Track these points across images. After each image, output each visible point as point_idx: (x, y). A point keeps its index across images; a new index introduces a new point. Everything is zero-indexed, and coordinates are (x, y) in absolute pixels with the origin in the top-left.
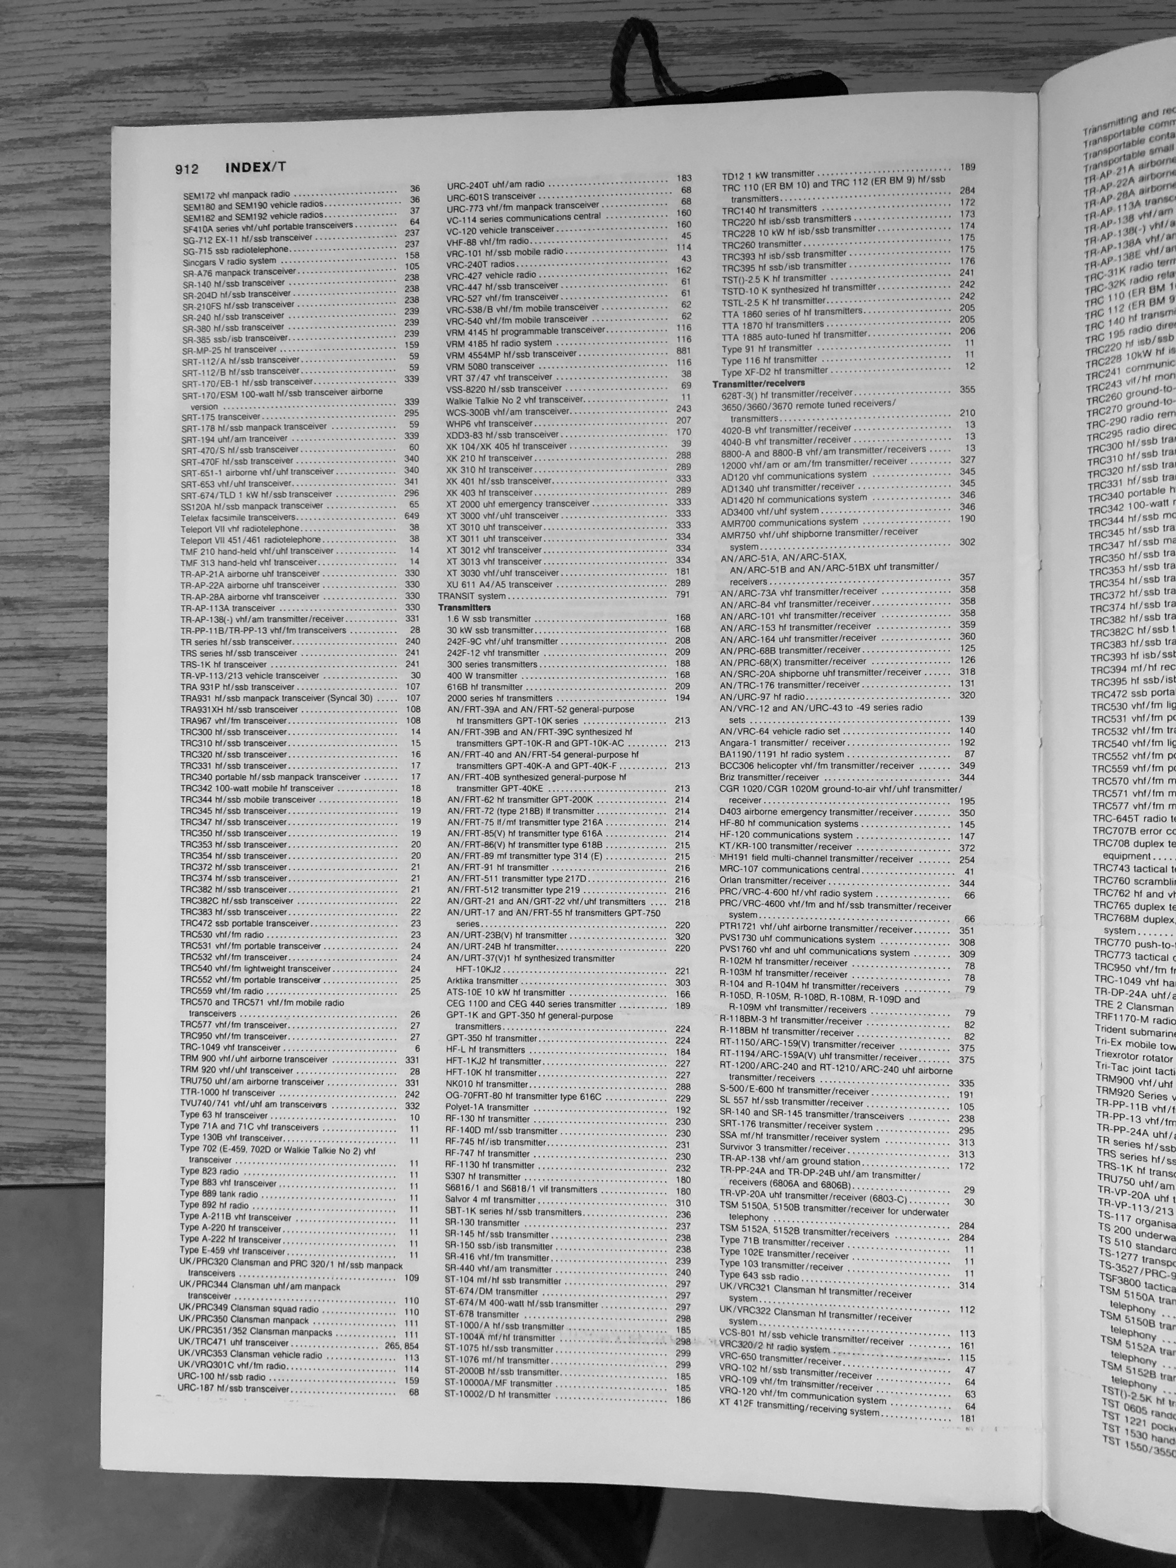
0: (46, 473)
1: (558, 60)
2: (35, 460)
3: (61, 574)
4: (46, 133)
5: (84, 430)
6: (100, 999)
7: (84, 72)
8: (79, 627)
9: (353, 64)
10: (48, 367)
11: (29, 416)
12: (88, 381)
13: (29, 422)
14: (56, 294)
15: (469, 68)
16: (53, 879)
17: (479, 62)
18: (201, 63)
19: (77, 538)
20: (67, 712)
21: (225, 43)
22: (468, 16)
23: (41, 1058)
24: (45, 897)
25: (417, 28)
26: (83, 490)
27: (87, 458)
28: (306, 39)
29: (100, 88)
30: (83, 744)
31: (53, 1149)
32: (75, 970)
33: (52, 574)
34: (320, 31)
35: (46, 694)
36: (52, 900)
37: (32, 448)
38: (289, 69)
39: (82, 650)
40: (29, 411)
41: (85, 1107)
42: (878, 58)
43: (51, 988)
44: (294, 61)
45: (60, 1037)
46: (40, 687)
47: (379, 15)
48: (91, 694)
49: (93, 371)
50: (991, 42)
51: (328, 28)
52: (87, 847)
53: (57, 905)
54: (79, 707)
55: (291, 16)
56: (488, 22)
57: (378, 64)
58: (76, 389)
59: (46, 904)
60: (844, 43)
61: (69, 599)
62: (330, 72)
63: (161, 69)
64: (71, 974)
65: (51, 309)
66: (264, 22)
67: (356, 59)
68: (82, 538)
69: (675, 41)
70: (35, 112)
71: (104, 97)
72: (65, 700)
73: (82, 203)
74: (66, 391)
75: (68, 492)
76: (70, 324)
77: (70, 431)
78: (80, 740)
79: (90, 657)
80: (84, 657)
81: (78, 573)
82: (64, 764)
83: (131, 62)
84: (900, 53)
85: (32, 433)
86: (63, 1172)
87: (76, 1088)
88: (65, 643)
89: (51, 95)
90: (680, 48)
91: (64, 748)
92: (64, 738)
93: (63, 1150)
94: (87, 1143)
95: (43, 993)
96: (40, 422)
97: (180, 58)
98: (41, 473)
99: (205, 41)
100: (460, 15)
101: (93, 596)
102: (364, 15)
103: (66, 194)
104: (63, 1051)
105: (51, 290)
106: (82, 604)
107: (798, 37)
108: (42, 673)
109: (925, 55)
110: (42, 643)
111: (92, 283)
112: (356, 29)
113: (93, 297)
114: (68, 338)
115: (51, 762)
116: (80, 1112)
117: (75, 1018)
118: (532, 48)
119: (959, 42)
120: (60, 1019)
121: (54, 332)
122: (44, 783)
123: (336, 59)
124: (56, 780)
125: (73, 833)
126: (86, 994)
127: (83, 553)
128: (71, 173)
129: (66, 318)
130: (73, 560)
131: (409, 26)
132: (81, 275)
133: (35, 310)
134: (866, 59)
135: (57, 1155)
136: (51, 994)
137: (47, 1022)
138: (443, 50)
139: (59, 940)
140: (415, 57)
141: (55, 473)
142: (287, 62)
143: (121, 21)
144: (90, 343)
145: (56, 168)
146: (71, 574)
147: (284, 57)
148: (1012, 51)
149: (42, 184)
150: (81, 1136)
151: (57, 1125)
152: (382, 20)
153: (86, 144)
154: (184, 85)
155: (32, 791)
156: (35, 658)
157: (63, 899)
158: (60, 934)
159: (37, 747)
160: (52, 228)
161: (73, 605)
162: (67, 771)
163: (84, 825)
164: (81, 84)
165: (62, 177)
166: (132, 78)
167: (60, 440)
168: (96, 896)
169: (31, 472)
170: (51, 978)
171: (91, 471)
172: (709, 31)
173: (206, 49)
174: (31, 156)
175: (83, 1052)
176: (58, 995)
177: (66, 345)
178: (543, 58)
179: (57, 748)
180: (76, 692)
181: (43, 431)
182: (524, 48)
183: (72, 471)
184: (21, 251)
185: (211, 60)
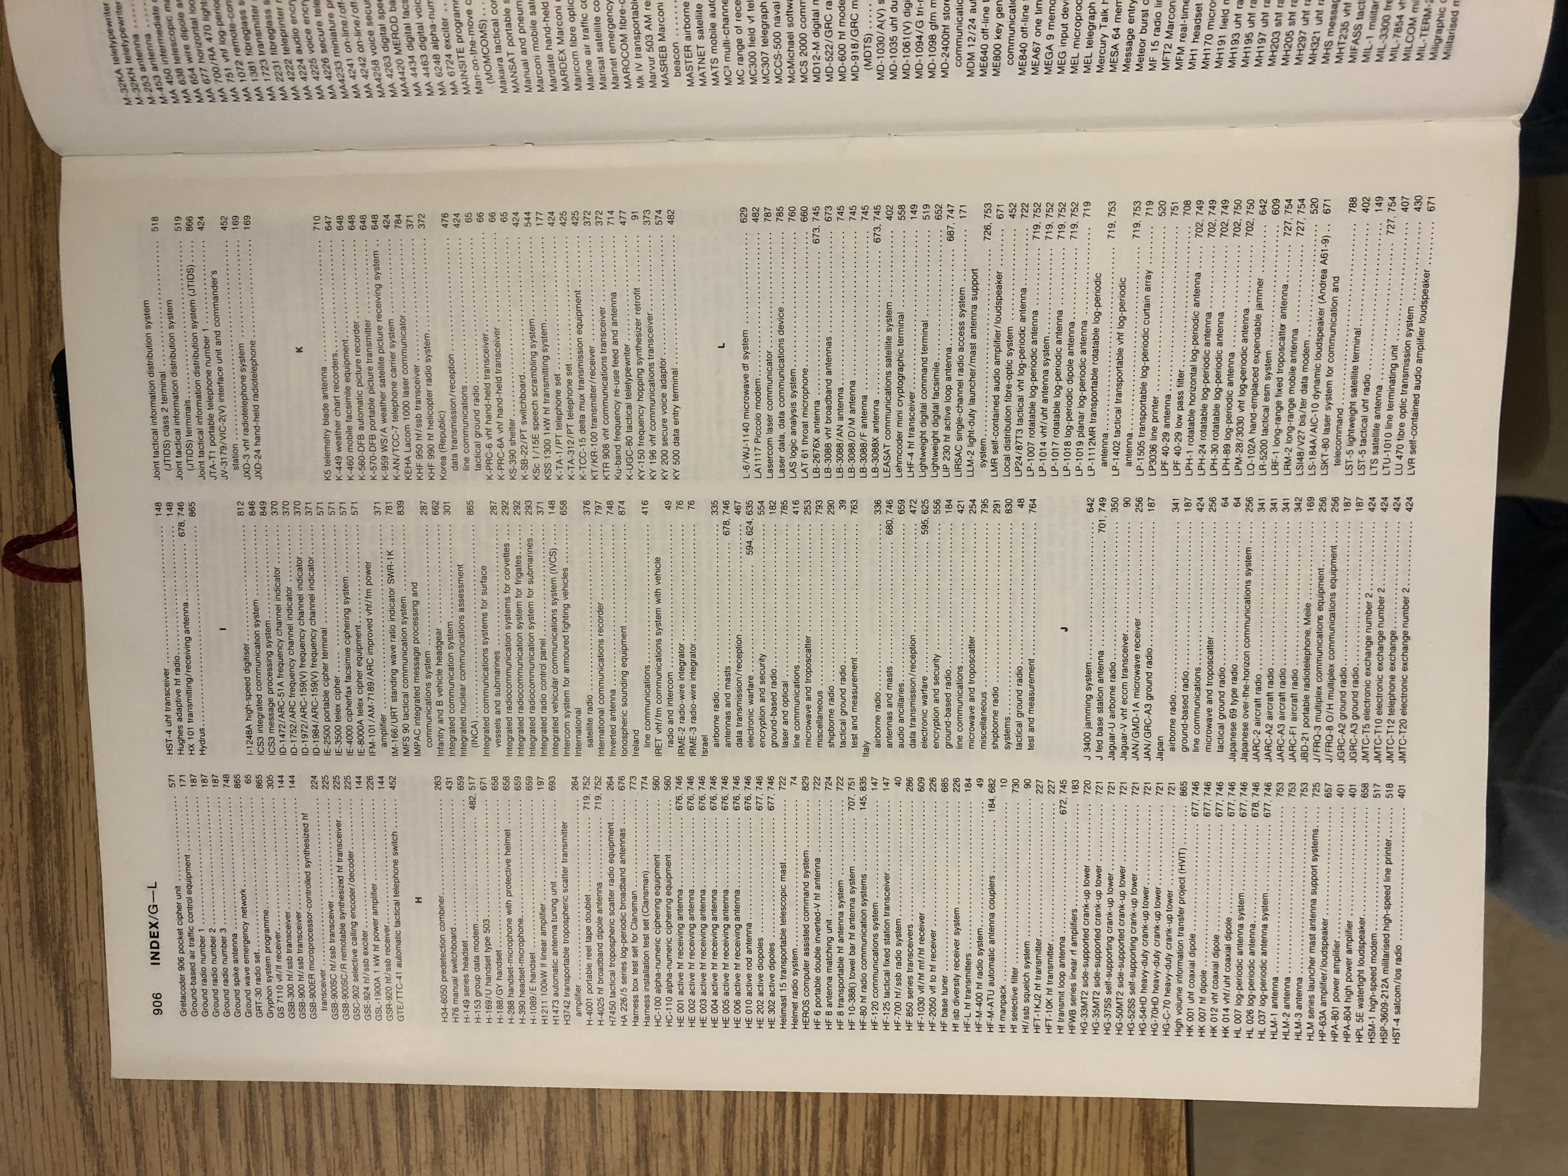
0: (463, 1145)
1: (51, 634)
2: (450, 1156)
3: (563, 1133)
4: (130, 1140)
5: (419, 1108)
6: (994, 1100)
7: (71, 1104)
8: (616, 1115)
9: (58, 836)
10: (358, 1141)
11: (406, 1162)
12: (371, 1103)
13: (412, 1162)
14: (286, 1133)
15: (60, 722)
16: (871, 1145)
17: (55, 711)
18: (61, 987)
19: (527, 1116)
20: (701, 1129)
21: (41, 963)
22: (11, 723)
23: (1055, 1160)
24: (890, 1153)
25: (23, 774)
26: (479, 1109)
27: (447, 1105)
28: (36, 882)
29: (86, 1086)
30: (733, 1112)
31: (1150, 1150)
32: (964, 1124)
33: (563, 1141)
34: (28, 868)
35: (683, 1149)
36: (892, 1146)
37: (438, 1158)
38: (64, 901)
39: (638, 1113)
40: (402, 1161)
41: (1106, 1117)
42: (45, 315)
43: (983, 1148)
44: (57, 895)
45: (1034, 1140)
46: (676, 1155)
47: (11, 810)
48: (683, 1104)
49: (361, 1098)
50: (28, 203)
51: (24, 861)
52: (838, 1110)
53: (898, 1141)
54: (696, 1117)
55: (13, 897)
56: (16, 704)
57: (59, 811)
58: (379, 1115)
59: (897, 1152)
60: (31, 350)
61: (587, 1124)
62: (67, 859)
63: (66, 1026)
64: (968, 1128)
65: (301, 1137)
66: (19, 924)
67: (54, 832)
68: (527, 1109)
69: (31, 518)
70: (109, 1151)
71: (94, 1083)
72: (689, 1130)
73: (197, 1105)
74: (381, 1124)
75: (480, 1124)
76: (315, 1119)
77: (420, 1120)
78: (729, 1115)
79: (645, 1104)
80: (646, 1110)
81: (562, 1114)
82: (753, 1131)
83: (61, 1056)
84: (40, 293)
85: (423, 1159)
86: (1174, 1139)
87: (1086, 1126)
88: (632, 1129)
89: (94, 1135)
90: (37, 512)
91: (737, 1132)
92: (728, 1132)
93: (1152, 1139)
94: (1144, 1115)
95: (988, 1157)
96: (412, 1152)
97: (55, 1008)
98: (463, 1150)
99: (40, 983)
100: (9, 730)
101: (584, 1102)
102: (12, 826)
103: (188, 1120)
104: (1048, 1135)
105: (282, 1137)
106: (593, 1112)
107: (26, 396)
108: (663, 1152)
109: (40, 269)
110: (632, 1153)
111: (274, 1098)
112: (26, 834)
113: (288, 1097)
114: (329, 1122)
115: (753, 1146)
116: (1111, 1120)
117: (1014, 1123)
118: (40, 660)
119: (28, 235)
120: (1015, 1140)
121: (323, 1135)
122: (773, 1153)
123: (54, 854)
124: (770, 1140)
125: (823, 1123)
126: (988, 1113)
127: (541, 1110)
128: (168, 1116)
129: (309, 1123)
130: (548, 1120)
131: (22, 782)
132: (267, 1107)
133: (302, 1154)
134: (45, 329)
135: (1156, 1146)
136: (989, 1149)
137: (1018, 1154)
138: (43, 747)
139: (933, 1140)
140: (51, 776)
141: (463, 1137)
142: (58, 901)
143: (21, 1066)
144: (334, 1100)
145: (164, 1130)
146: (563, 1123)
147: (52, 905)
148: (35, 181)
149: (179, 1145)
150: (1136, 1122)
151: (1125, 1145)
152: (16, 808)
153: (140, 1100)
154: (81, 1004)
155: (781, 1165)
156: (647, 1159)
157: (892, 1135)
158: (927, 1138)
159: (737, 1158)
160: (222, 1136)
161: (593, 1121)
162: (761, 1129)
163: (816, 1112)
164: (82, 1105)
165: (172, 1125)
166: (76, 1055)
167: (430, 1132)
168: (888, 1102)
169: (462, 1161)
170: (972, 1150)
171: (459, 1102)
172: (21, 484)
173: (47, 981)
174: (152, 1154)
175: (1048, 1117)
176: (989, 1141)
177: (336, 1124)
178: (50, 649)
179: (737, 1140)
180: (681, 1118)
181: (422, 1148)
182: (40, 667)
183: (460, 1119)
184: (245, 1166)
185: (57, 977)
